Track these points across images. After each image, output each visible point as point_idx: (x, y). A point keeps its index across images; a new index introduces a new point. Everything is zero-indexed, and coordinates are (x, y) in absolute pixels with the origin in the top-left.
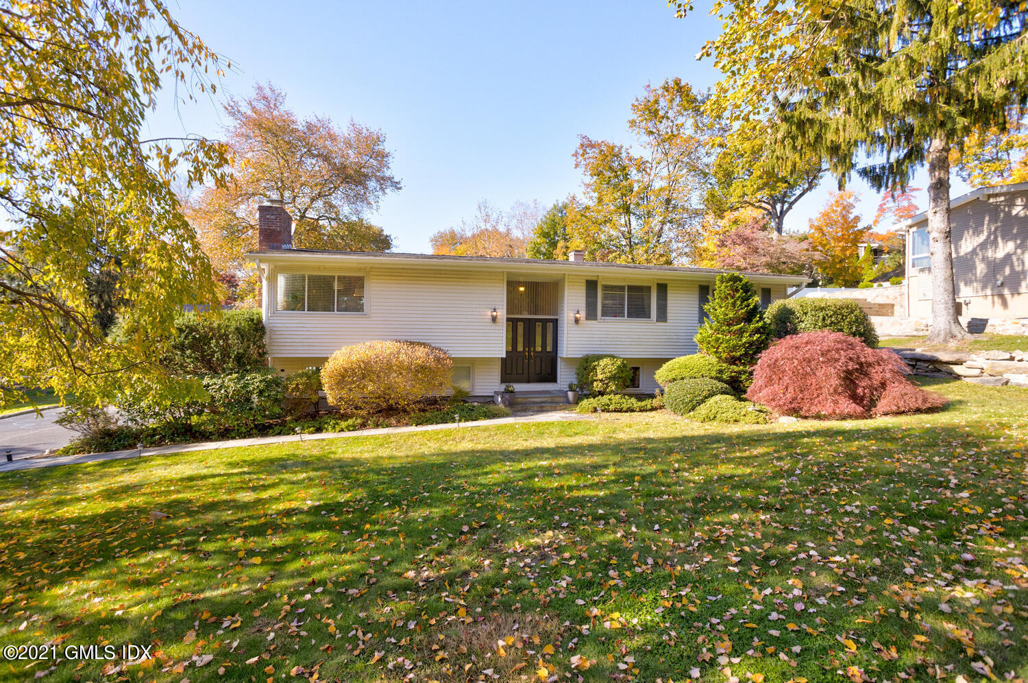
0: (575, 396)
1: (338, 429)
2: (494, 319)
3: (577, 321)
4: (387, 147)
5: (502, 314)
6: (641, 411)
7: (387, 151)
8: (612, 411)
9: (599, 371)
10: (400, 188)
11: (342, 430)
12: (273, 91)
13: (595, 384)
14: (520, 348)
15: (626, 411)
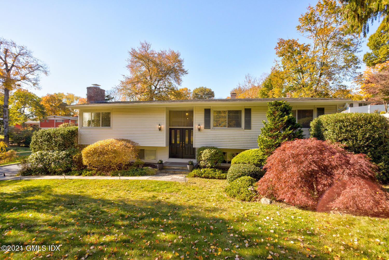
0: (190, 167)
1: (85, 175)
2: (160, 129)
3: (199, 130)
4: (181, 58)
5: (164, 126)
6: (218, 178)
7: (182, 59)
8: (203, 178)
9: (202, 155)
10: (187, 73)
11: (86, 176)
12: (146, 44)
13: (201, 162)
14: (178, 142)
15: (211, 178)
